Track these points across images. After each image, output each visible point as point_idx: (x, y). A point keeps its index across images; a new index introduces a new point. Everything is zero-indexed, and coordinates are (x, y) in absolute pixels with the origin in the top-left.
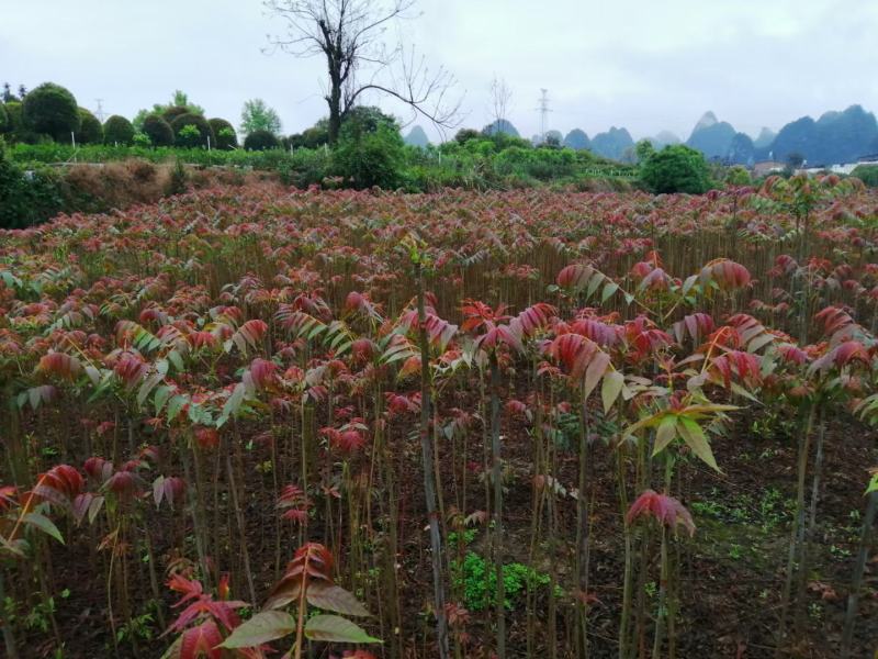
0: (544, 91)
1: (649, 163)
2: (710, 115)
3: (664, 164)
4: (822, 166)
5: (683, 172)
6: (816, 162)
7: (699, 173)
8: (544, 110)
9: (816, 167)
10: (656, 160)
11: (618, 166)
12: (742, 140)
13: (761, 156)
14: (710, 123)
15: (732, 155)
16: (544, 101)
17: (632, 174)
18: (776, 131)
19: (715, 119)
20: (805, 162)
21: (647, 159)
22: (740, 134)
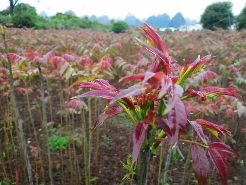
3: (118, 26)
17: (109, 29)
21: (113, 24)
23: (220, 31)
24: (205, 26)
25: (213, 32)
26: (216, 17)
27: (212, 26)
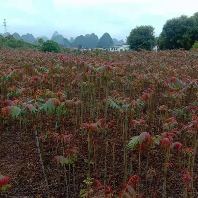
0: (5, 20)
1: (43, 45)
2: (56, 32)
3: (48, 46)
4: (87, 49)
5: (53, 48)
6: (85, 48)
7: (58, 49)
8: (5, 26)
9: (85, 49)
10: (45, 44)
11: (33, 45)
12: (66, 40)
13: (71, 45)
14: (56, 34)
15: (63, 44)
16: (5, 23)
17: (38, 48)
18: (74, 38)
19: (58, 33)
20: (83, 47)
21: (42, 44)
22: (65, 38)
23: (144, 52)
24: (131, 48)
25: (138, 53)
26: (140, 40)
27: (138, 48)
